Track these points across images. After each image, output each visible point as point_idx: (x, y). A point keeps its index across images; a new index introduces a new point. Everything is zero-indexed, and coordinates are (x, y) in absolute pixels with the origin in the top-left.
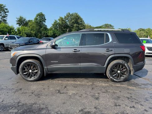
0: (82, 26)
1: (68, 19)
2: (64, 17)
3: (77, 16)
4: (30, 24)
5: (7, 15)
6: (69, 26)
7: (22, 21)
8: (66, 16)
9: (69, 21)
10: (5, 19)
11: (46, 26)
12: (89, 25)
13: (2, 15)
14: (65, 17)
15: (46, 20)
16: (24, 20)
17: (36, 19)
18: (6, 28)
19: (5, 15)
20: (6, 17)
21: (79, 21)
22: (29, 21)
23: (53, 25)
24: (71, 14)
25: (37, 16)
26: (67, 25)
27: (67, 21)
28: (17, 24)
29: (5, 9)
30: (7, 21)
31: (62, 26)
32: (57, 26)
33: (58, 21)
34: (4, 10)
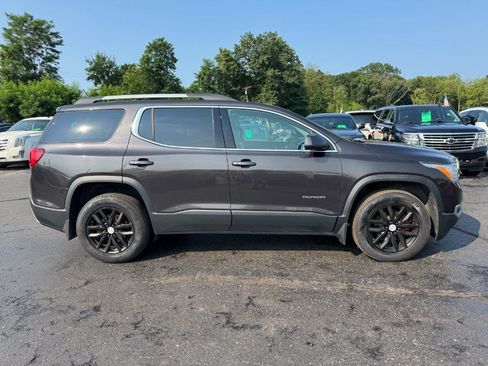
0: (294, 75)
1: (245, 55)
2: (233, 51)
3: (277, 44)
4: (127, 76)
5: (58, 52)
6: (249, 78)
7: (103, 70)
8: (239, 44)
9: (249, 60)
10: (53, 65)
11: (177, 80)
12: (316, 71)
13: (45, 54)
14: (237, 47)
15: (176, 61)
16: (111, 67)
17: (146, 60)
18: (58, 93)
19: (53, 53)
20: (56, 58)
21: (283, 58)
22: (125, 67)
23: (200, 76)
24: (255, 37)
25: (150, 51)
26: (244, 76)
27: (243, 59)
28: (89, 79)
29: (52, 34)
30: (59, 73)
31: (228, 78)
32: (213, 78)
33: (216, 64)
34: (49, 39)
